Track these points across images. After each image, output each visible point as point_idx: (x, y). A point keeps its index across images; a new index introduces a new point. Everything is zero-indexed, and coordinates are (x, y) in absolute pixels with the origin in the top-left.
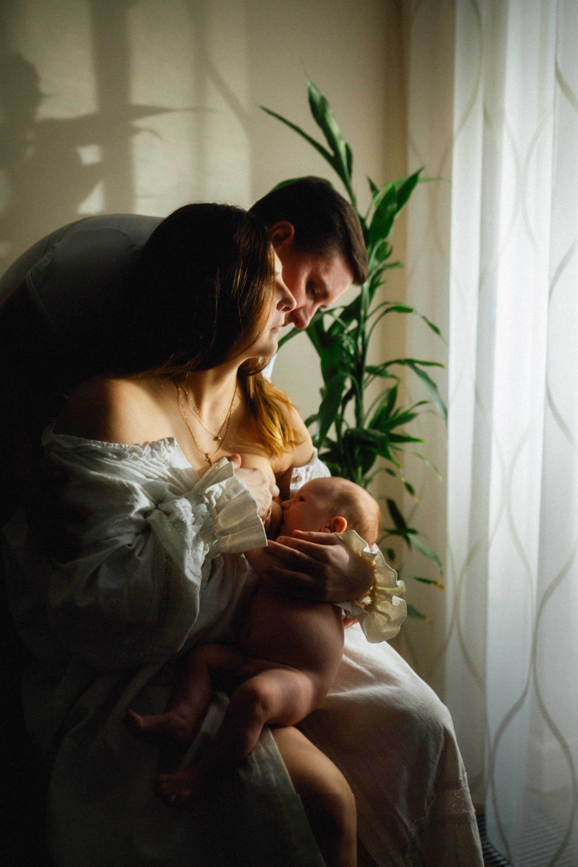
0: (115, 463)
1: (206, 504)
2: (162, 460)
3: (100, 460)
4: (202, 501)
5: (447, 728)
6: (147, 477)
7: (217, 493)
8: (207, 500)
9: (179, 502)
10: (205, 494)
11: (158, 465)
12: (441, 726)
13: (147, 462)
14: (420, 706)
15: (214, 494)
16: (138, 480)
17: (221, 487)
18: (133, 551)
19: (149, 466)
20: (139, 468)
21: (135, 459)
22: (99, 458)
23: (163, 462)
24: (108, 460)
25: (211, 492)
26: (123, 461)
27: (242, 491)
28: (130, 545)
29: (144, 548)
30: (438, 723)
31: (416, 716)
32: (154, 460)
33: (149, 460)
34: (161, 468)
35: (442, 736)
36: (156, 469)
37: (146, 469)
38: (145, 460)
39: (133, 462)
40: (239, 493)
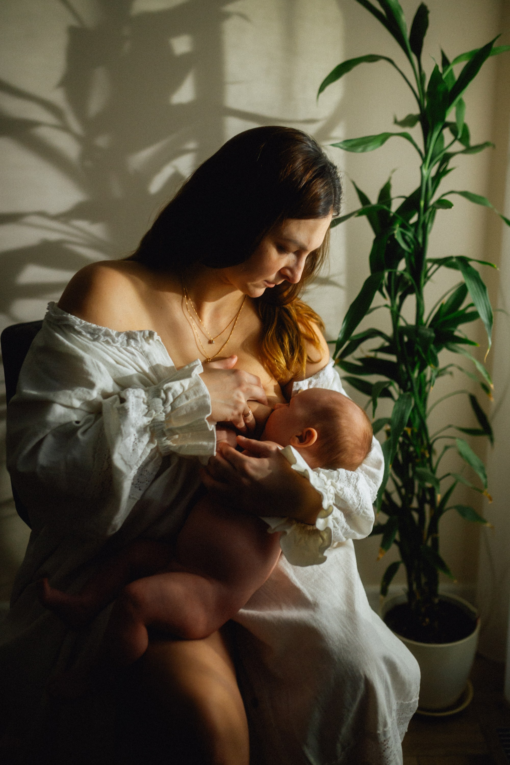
0: (87, 342)
1: (162, 399)
2: (140, 350)
3: (74, 336)
4: (158, 396)
5: (368, 677)
6: (117, 363)
7: (175, 391)
8: (163, 395)
9: (131, 391)
10: (163, 389)
11: (133, 354)
12: (362, 674)
13: (121, 349)
14: (343, 648)
15: (172, 391)
16: (106, 363)
17: (182, 385)
18: (77, 429)
19: (122, 353)
20: (109, 352)
21: (107, 342)
22: (74, 334)
23: (140, 351)
24: (82, 338)
25: (169, 389)
26: (96, 343)
27: (201, 395)
28: (77, 422)
29: (89, 428)
30: (358, 671)
31: (336, 657)
32: (129, 348)
33: (123, 347)
34: (134, 357)
35: (362, 685)
36: (129, 358)
37: (117, 355)
38: (119, 346)
39: (105, 345)
40: (198, 396)
